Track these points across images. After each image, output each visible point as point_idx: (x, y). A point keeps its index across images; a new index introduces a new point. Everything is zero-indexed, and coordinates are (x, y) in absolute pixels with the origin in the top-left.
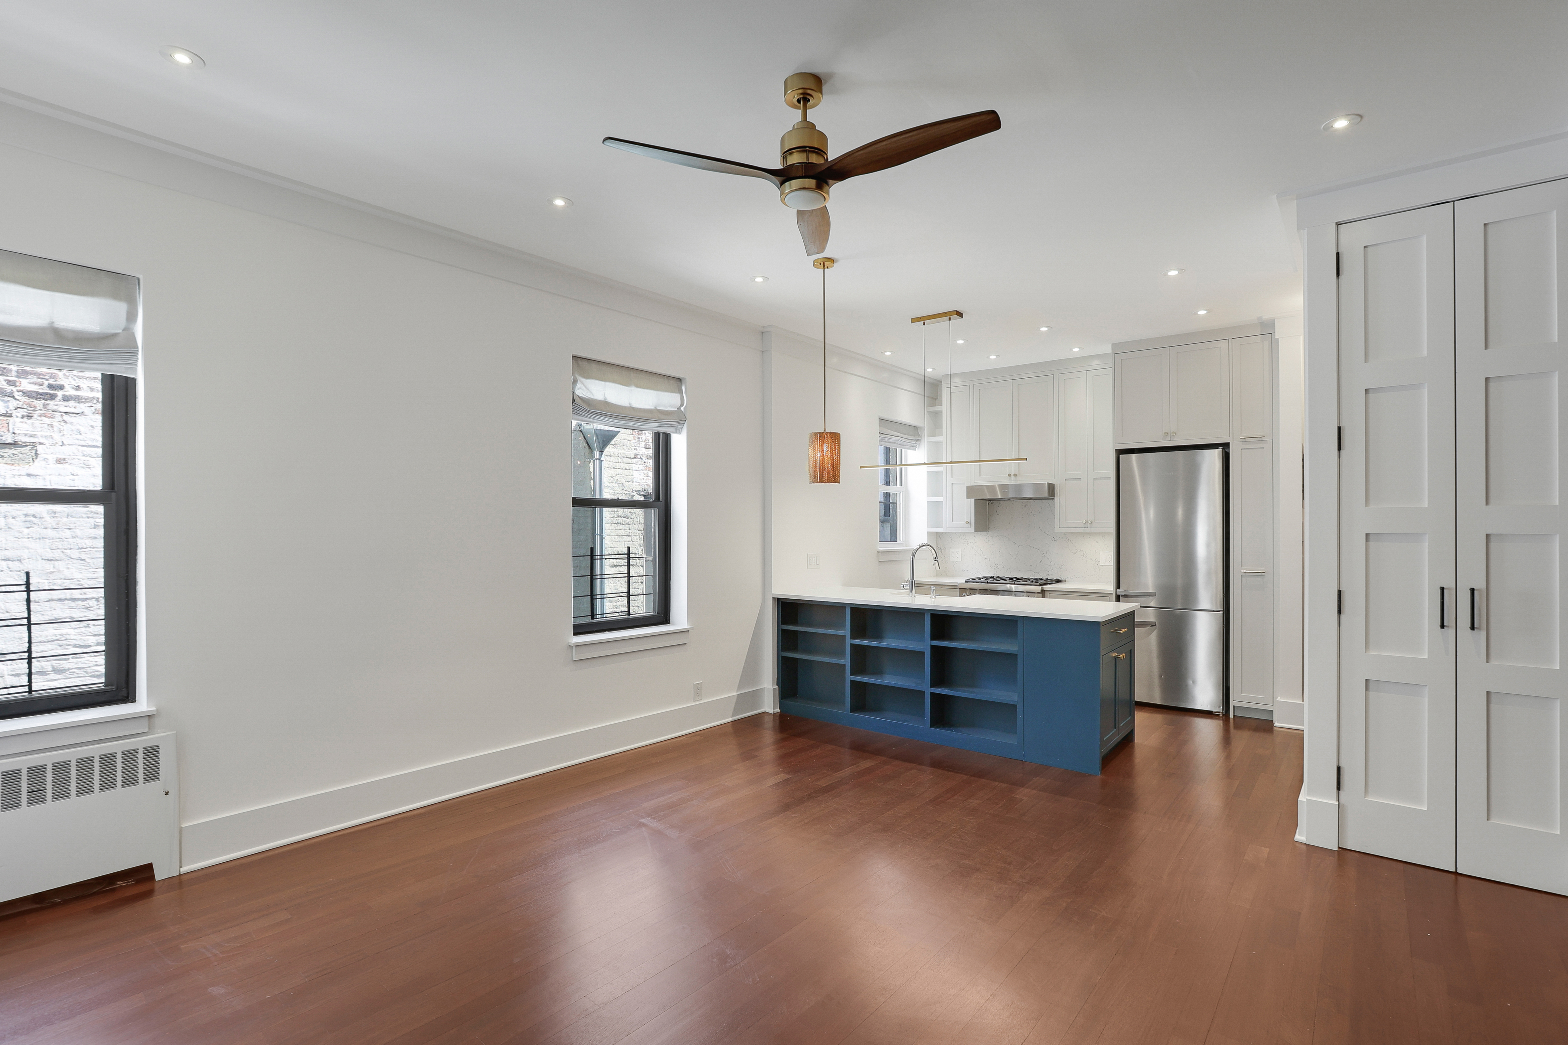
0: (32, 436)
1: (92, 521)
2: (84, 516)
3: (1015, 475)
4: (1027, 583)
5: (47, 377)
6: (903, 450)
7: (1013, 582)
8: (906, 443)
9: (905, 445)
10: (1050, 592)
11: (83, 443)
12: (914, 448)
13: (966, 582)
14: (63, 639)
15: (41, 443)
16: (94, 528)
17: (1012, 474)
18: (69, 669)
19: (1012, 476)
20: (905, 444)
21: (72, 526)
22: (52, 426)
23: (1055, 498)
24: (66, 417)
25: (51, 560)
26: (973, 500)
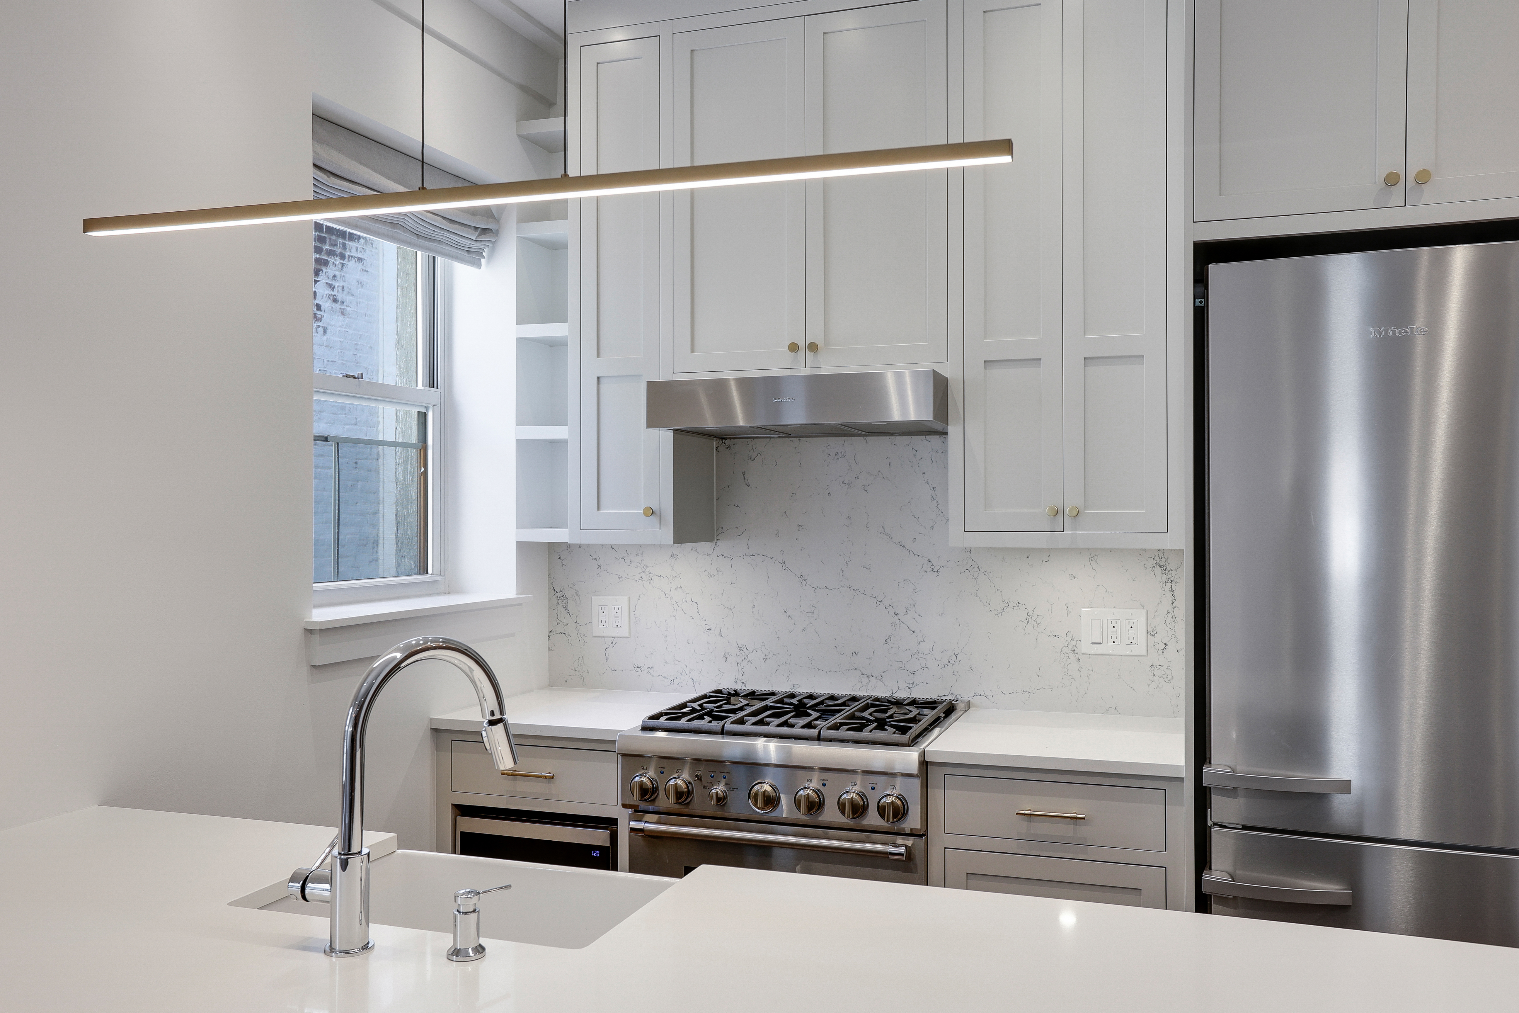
3: (813, 347)
4: (865, 734)
6: (440, 260)
7: (814, 732)
8: (439, 235)
9: (440, 242)
10: (949, 770)
12: (473, 256)
13: (645, 728)
17: (801, 344)
19: (801, 353)
20: (438, 237)
23: (951, 429)
26: (667, 436)
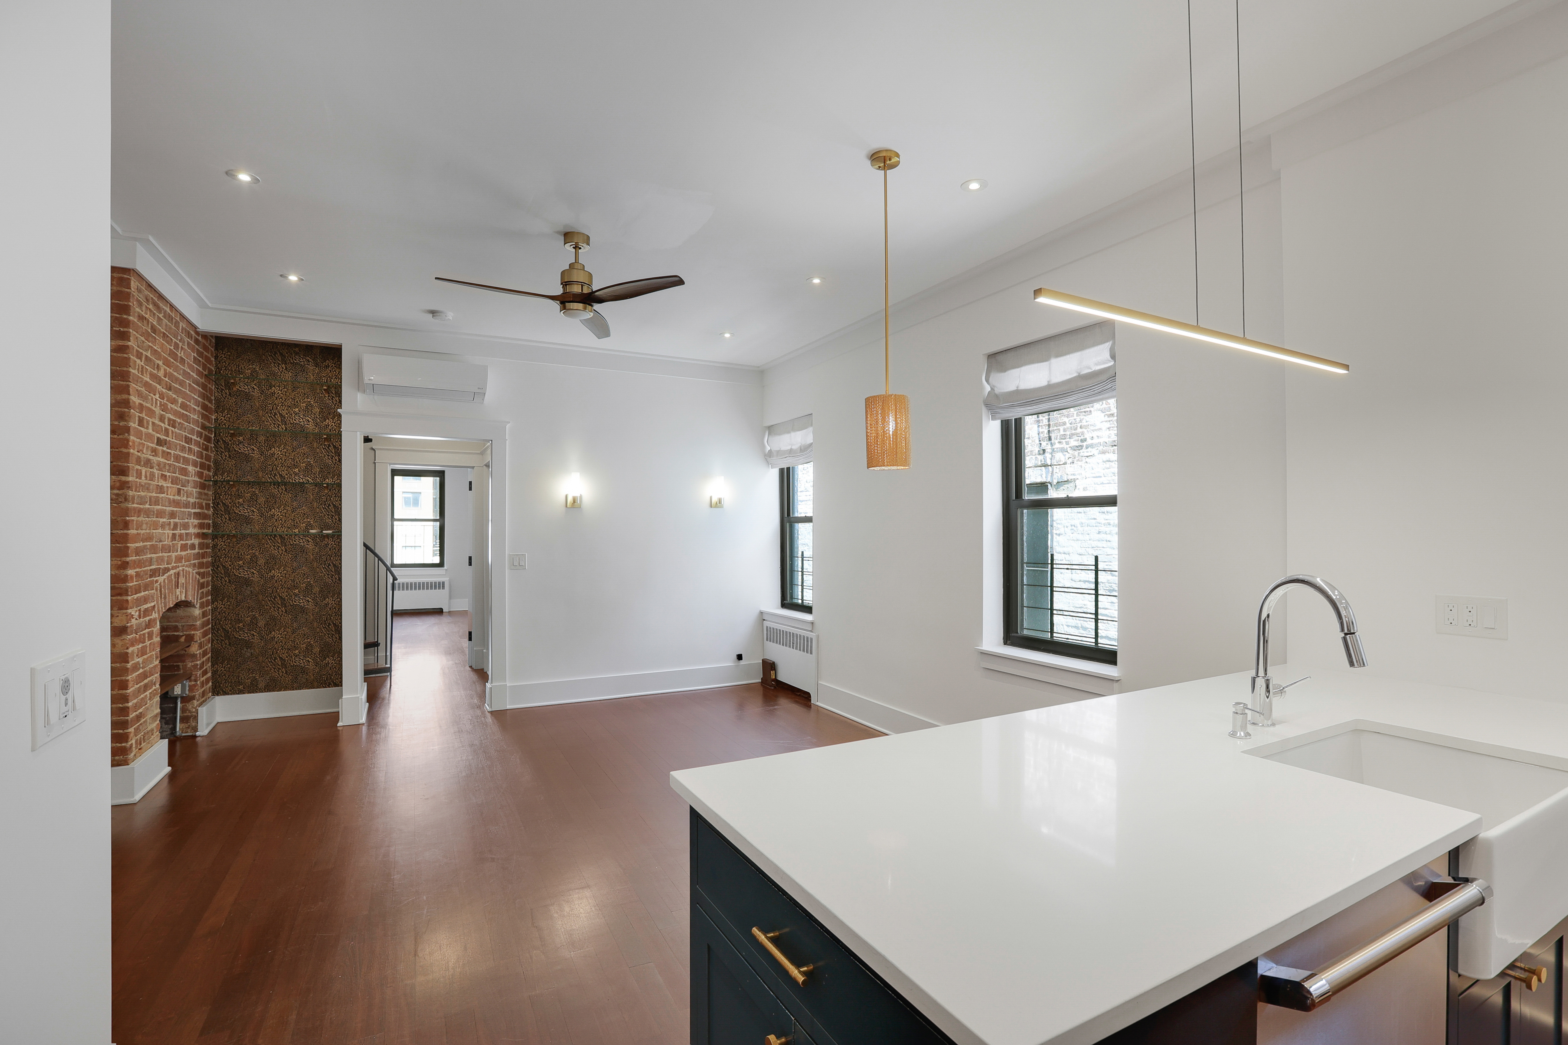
0: (1074, 475)
1: (1097, 528)
2: (1094, 525)
5: (1080, 435)
11: (1094, 475)
14: (1085, 607)
15: (1077, 479)
16: (1099, 533)
18: (1088, 628)
21: (1089, 532)
22: (1081, 466)
24: (1088, 460)
25: (1081, 555)
